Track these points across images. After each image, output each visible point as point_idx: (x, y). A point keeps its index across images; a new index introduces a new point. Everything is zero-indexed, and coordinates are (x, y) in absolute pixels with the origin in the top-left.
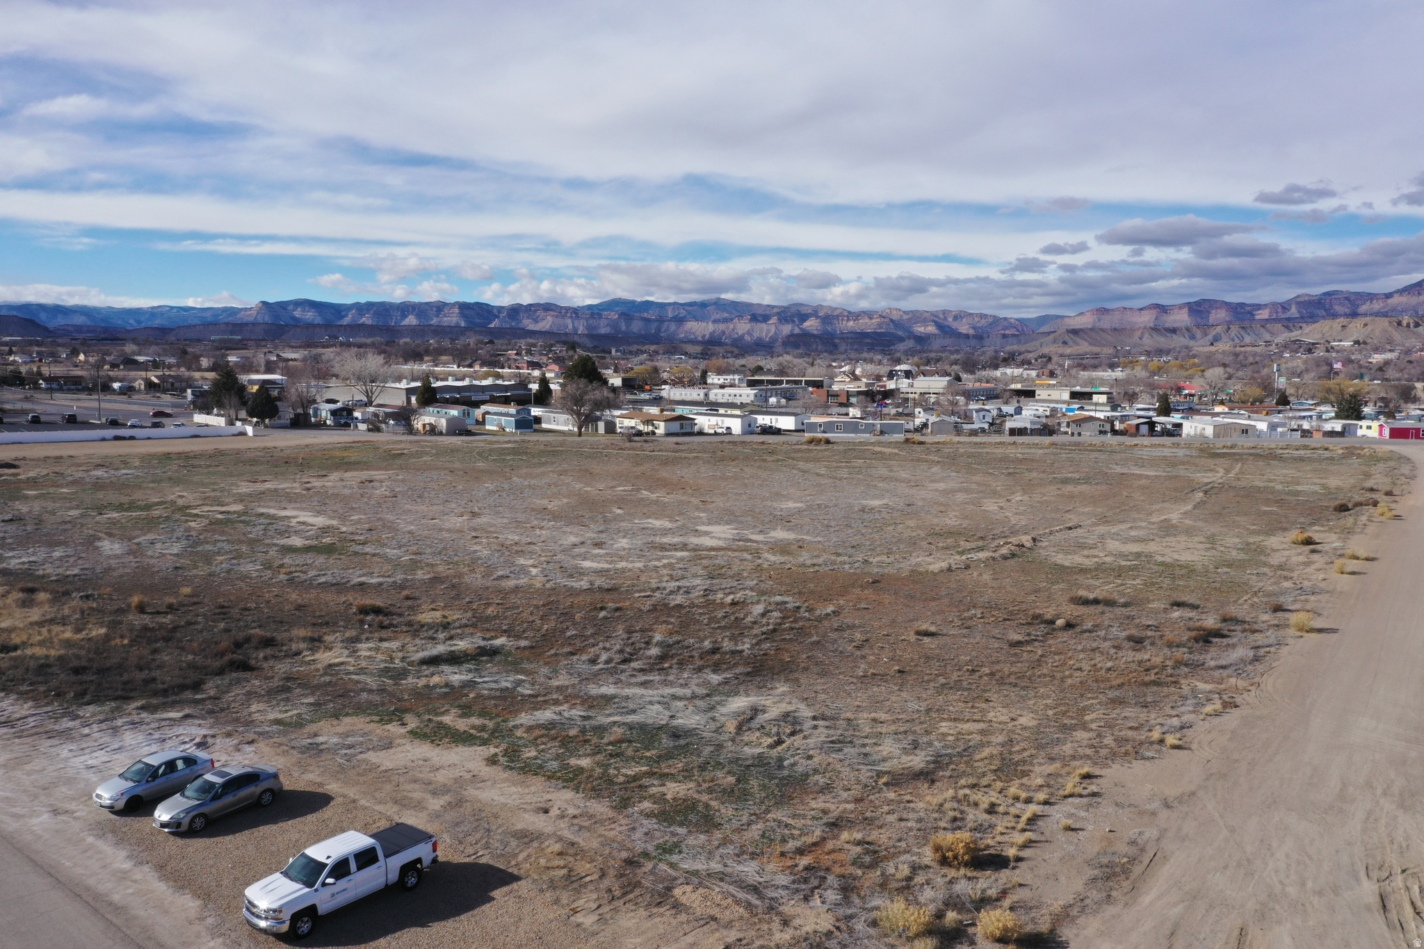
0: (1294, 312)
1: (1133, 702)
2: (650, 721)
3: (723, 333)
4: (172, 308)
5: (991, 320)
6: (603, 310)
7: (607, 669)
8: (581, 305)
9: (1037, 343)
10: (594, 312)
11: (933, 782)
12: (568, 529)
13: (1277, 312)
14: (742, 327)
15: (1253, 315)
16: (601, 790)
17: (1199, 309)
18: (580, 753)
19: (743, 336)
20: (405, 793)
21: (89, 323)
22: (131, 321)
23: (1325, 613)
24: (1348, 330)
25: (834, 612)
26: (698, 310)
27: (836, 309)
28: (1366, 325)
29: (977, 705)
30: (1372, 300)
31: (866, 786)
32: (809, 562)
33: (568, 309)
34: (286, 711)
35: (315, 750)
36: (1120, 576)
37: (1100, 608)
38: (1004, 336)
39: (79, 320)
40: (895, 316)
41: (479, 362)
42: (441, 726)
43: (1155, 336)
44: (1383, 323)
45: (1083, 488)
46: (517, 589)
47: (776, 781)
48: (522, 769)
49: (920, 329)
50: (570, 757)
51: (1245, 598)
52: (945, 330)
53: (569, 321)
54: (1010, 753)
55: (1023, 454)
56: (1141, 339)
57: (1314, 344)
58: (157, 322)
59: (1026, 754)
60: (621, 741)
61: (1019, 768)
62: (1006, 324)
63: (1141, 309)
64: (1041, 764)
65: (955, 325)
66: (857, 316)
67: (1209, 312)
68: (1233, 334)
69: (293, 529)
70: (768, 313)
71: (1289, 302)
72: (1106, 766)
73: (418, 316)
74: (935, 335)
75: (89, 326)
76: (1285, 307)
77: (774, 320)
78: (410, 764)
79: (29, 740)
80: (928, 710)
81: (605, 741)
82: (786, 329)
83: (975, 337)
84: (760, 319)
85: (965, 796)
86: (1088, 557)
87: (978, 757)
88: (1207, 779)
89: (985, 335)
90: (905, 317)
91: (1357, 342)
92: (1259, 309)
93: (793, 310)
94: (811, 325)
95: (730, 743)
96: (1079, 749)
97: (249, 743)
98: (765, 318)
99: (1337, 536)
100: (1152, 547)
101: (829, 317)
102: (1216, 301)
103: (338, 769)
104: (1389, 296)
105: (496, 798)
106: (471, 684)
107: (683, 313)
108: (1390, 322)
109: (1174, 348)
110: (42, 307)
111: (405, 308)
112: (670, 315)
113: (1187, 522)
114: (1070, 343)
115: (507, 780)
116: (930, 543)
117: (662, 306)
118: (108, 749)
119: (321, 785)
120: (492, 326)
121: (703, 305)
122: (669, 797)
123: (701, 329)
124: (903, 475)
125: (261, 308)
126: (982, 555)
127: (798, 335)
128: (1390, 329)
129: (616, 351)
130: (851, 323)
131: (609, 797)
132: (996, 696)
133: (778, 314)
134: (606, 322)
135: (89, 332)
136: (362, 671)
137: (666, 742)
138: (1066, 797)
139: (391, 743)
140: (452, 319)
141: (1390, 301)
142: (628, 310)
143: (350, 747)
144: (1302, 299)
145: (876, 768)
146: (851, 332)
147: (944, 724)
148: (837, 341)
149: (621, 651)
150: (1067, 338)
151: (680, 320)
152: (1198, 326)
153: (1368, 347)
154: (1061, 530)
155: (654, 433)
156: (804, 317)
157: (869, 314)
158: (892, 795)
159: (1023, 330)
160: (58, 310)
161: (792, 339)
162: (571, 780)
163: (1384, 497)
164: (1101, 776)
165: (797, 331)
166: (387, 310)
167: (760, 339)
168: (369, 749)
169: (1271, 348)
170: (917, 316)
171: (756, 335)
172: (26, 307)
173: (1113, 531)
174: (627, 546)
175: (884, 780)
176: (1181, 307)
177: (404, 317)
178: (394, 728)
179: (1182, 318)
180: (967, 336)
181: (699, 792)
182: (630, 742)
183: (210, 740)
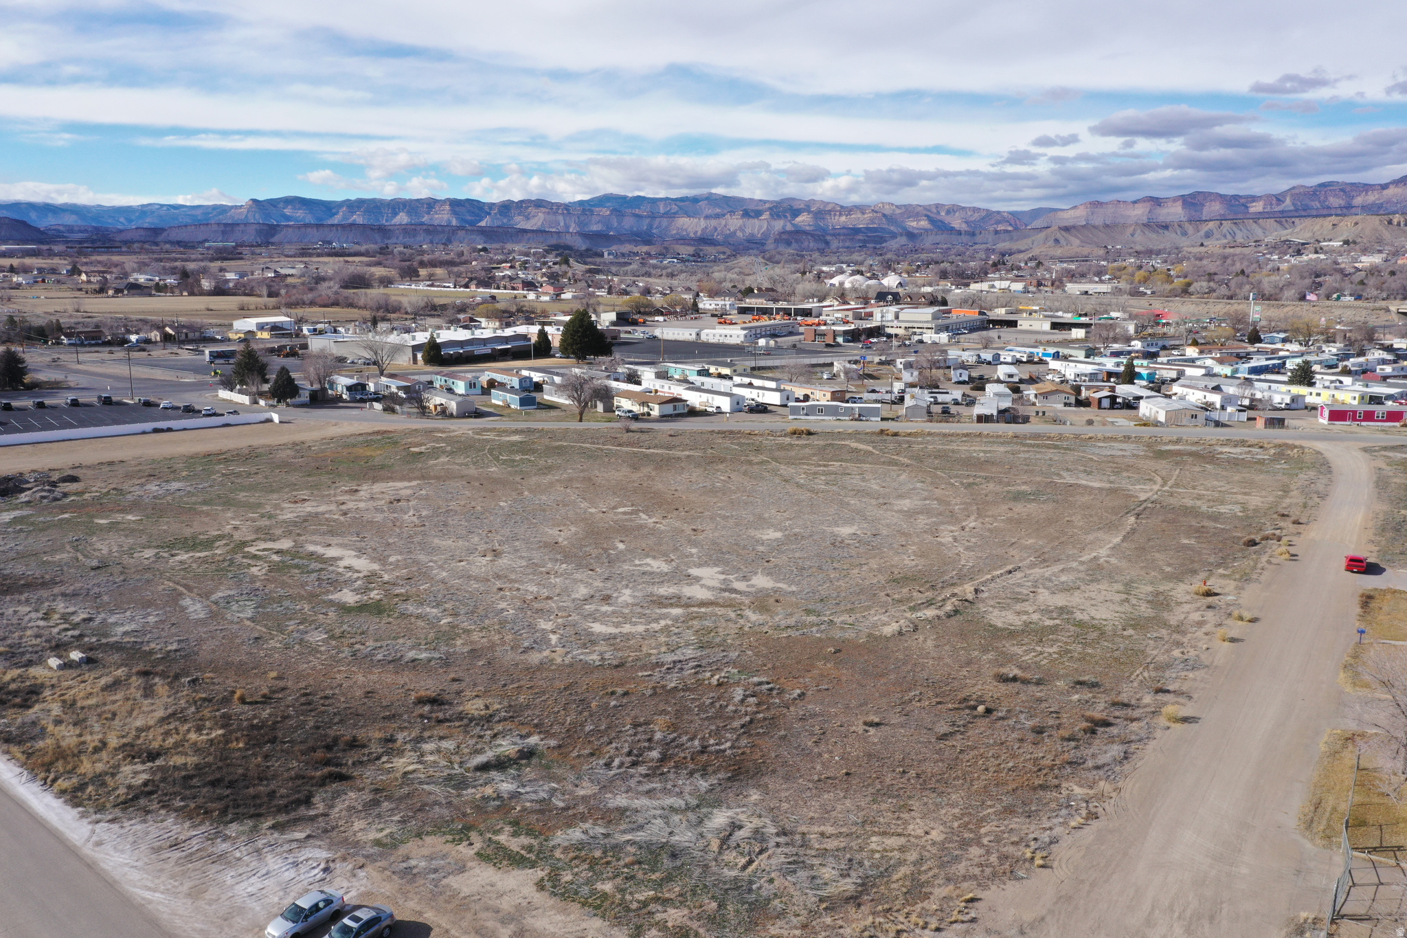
0: (1288, 204)
1: (1021, 810)
2: (654, 839)
3: (716, 229)
4: (162, 206)
5: (984, 214)
6: (594, 206)
7: (620, 774)
8: (572, 200)
9: (1029, 241)
10: (586, 208)
11: (859, 905)
12: (578, 576)
13: (1271, 204)
14: (734, 223)
15: (1247, 207)
16: (620, 917)
17: (1193, 201)
18: (604, 876)
19: (735, 232)
20: (482, 923)
21: (80, 223)
22: (122, 220)
23: (1195, 696)
24: (1338, 228)
25: (799, 696)
26: (688, 205)
27: (828, 203)
28: (1356, 224)
29: (902, 815)
30: (1367, 192)
31: (811, 911)
32: (783, 623)
33: (558, 205)
34: (382, 830)
35: (409, 874)
36: (1041, 641)
37: (1018, 684)
38: (996, 232)
39: (70, 220)
40: (888, 210)
41: (475, 282)
42: (500, 847)
43: (1147, 232)
44: (1374, 222)
45: (1032, 507)
46: (541, 666)
47: (746, 906)
48: (563, 895)
49: (912, 224)
50: (596, 881)
51: (1138, 672)
52: (940, 226)
53: (561, 218)
54: (919, 873)
55: (985, 452)
56: (1132, 235)
57: (1303, 244)
58: (148, 222)
59: (931, 874)
60: (633, 863)
61: (924, 890)
62: (999, 217)
63: (1135, 202)
64: (940, 885)
65: (947, 219)
66: (848, 210)
67: (1203, 205)
68: (1225, 231)
69: (342, 579)
70: (760, 208)
71: (1284, 194)
72: (987, 888)
73: (409, 213)
74: (926, 230)
75: (80, 226)
76: (1279, 198)
77: (766, 216)
78: (482, 890)
79: (199, 864)
80: (864, 822)
81: (622, 863)
82: (779, 225)
83: (967, 233)
84: (752, 214)
85: (880, 923)
86: (1019, 613)
87: (895, 877)
88: (1056, 903)
89: (977, 232)
90: (898, 211)
91: (1346, 242)
92: (1253, 201)
93: (785, 205)
94: (803, 220)
95: (714, 863)
96: (970, 868)
97: (360, 868)
98: (758, 214)
99: (1235, 583)
100: (1075, 599)
101: (822, 211)
102: (1210, 194)
103: (430, 895)
104: (1384, 187)
105: (547, 927)
106: (515, 795)
107: (675, 208)
108: (1381, 221)
109: (1165, 249)
110: (32, 206)
111: (397, 206)
112: (662, 211)
113: (1113, 560)
114: (1063, 241)
115: (553, 907)
116: (888, 595)
117: (654, 201)
118: (259, 875)
119: (420, 913)
120: (483, 224)
121: (695, 200)
122: (670, 924)
123: (692, 225)
124: (874, 486)
125: (251, 206)
126: (930, 613)
127: (790, 233)
128: (1380, 228)
129: (609, 254)
130: (843, 218)
131: (627, 925)
132: (917, 804)
133: (770, 209)
134: (598, 218)
135: (81, 231)
136: (430, 780)
137: (667, 863)
138: (951, 923)
139: (464, 866)
140: (443, 217)
141: (1385, 192)
142: (620, 204)
143: (436, 871)
144: (1297, 191)
145: (819, 893)
146: (844, 228)
147: (874, 839)
148: (829, 238)
149: (629, 754)
150: (1059, 236)
151: (670, 216)
152: (1190, 221)
153: (1357, 247)
154: (1002, 574)
155: (649, 414)
156: (796, 213)
157: (861, 209)
158: (828, 920)
159: (1017, 224)
160: (48, 209)
161: (784, 236)
162: (598, 907)
163: (1291, 526)
164: (980, 899)
165: (789, 227)
166: (377, 207)
167: (752, 235)
168: (449, 874)
169: (1260, 249)
170: (911, 211)
171: (748, 231)
172: (16, 206)
173: (1047, 575)
174: (630, 600)
175: (824, 905)
176: (1175, 200)
177: (395, 214)
178: (464, 851)
179: (1175, 212)
180: (959, 233)
181: (691, 919)
182: (640, 863)
183: (331, 865)
